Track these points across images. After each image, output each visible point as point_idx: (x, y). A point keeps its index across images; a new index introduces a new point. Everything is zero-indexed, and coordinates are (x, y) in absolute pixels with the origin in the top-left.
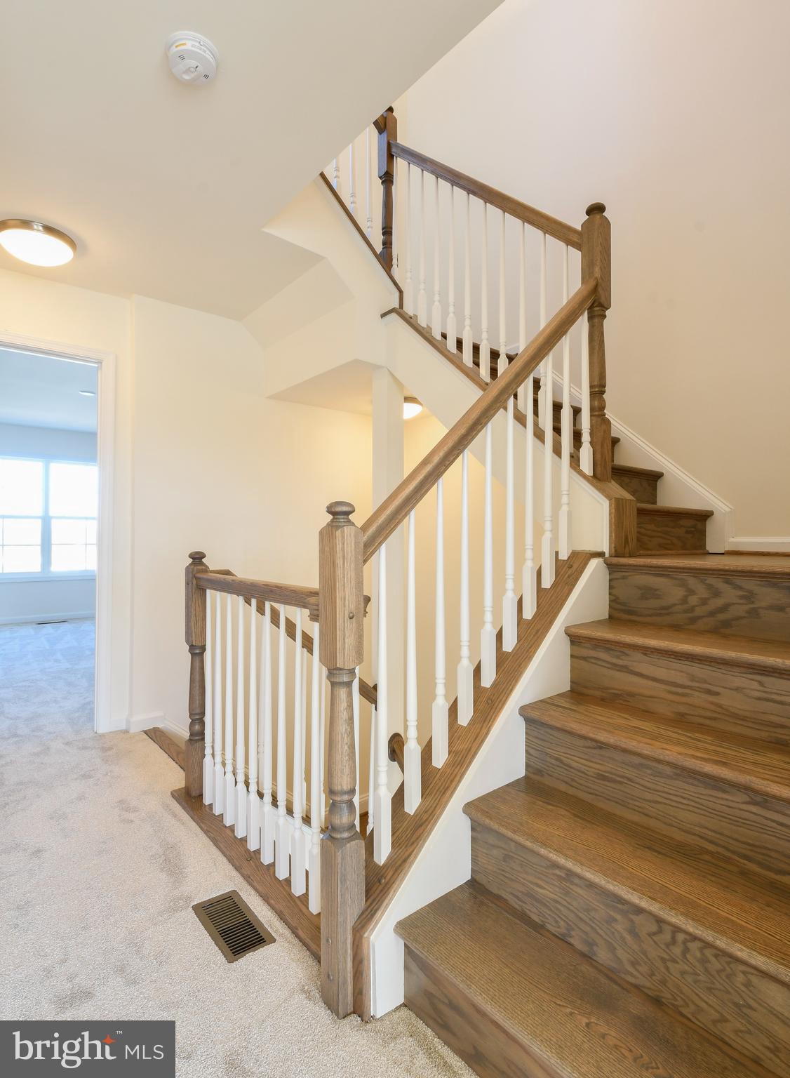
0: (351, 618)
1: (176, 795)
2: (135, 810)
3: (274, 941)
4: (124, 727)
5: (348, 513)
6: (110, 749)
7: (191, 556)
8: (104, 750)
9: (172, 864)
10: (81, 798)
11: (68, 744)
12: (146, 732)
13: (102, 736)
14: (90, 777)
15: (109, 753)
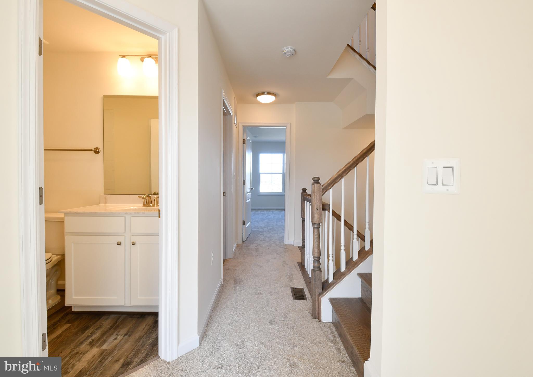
0: (318, 209)
1: (299, 263)
2: (287, 264)
3: (307, 300)
4: (292, 244)
5: (318, 180)
6: (287, 249)
7: (302, 190)
8: (285, 248)
9: (290, 278)
10: (275, 258)
11: (276, 245)
12: (298, 246)
13: (286, 245)
14: (279, 254)
15: (286, 250)
